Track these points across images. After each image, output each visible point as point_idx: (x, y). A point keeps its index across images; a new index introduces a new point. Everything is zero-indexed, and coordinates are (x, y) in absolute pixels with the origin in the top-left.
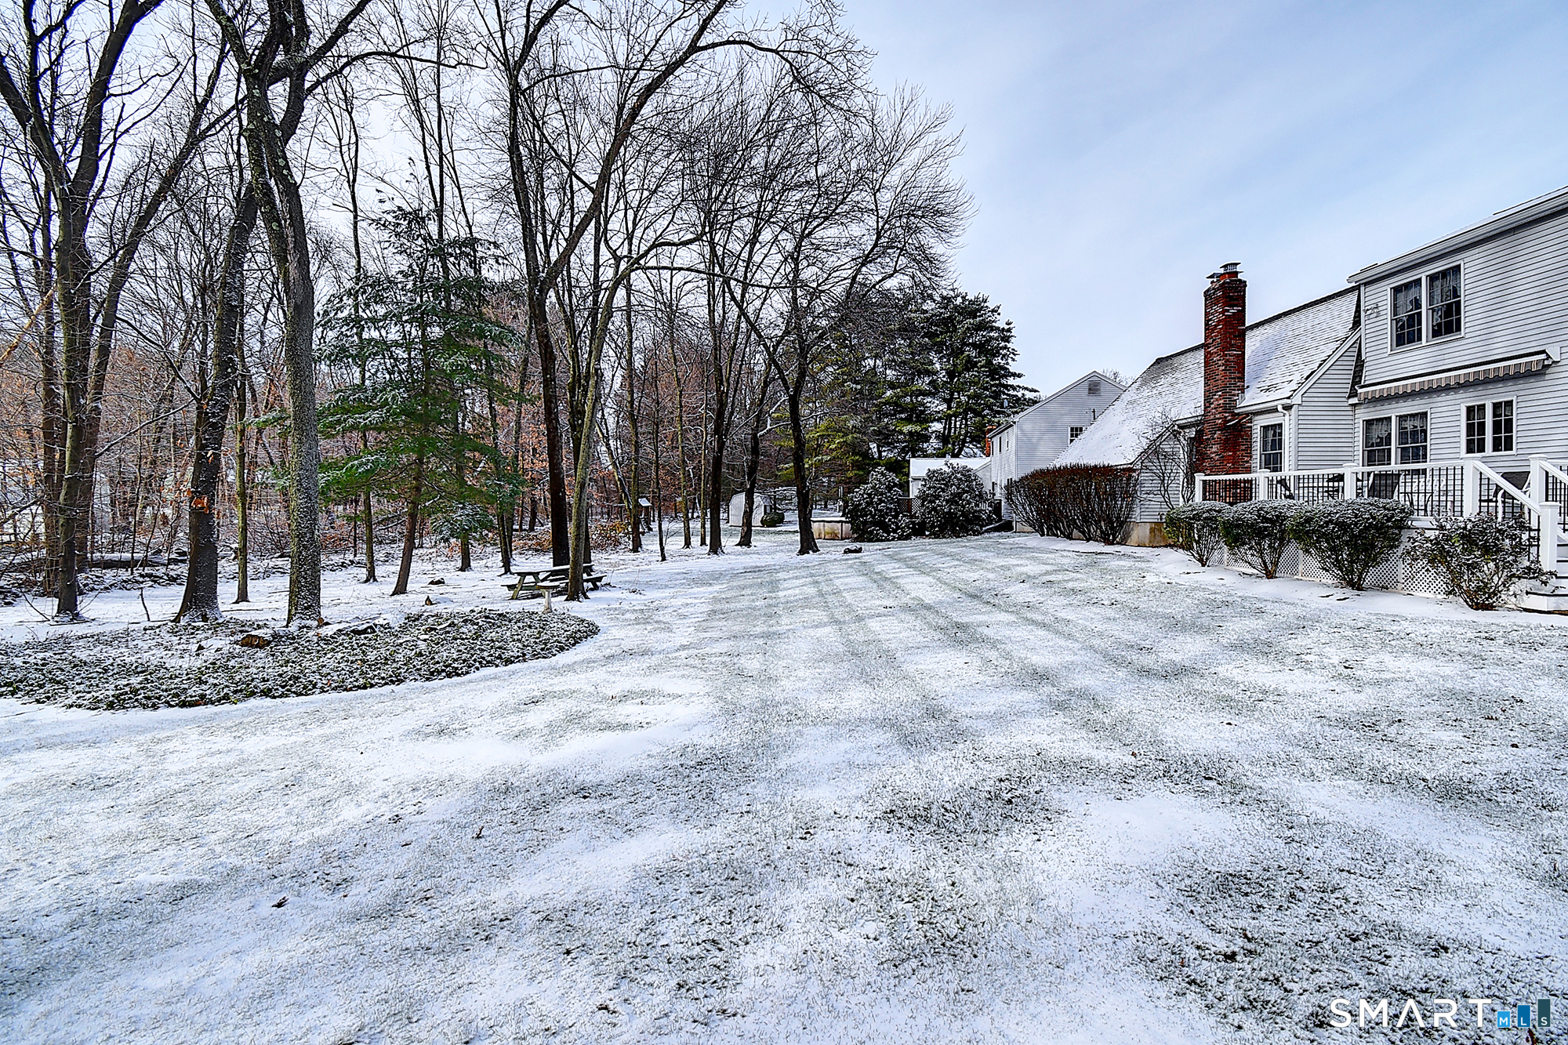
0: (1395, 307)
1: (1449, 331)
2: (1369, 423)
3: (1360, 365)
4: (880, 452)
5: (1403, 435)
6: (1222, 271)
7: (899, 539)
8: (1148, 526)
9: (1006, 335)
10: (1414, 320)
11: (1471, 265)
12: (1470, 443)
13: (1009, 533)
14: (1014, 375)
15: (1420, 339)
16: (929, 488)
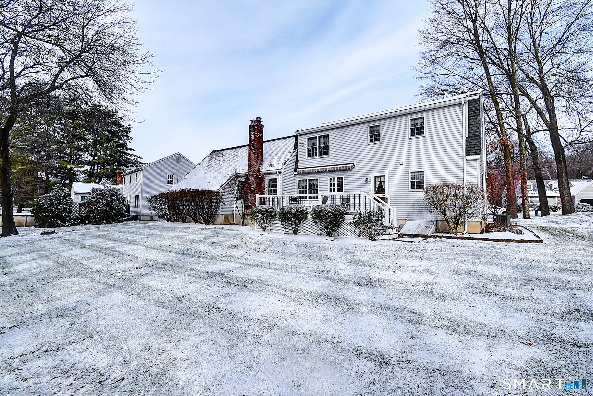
0: (308, 144)
1: (324, 154)
2: (299, 181)
3: (297, 162)
4: (47, 178)
5: (310, 186)
6: (256, 120)
7: (71, 225)
8: (223, 216)
9: (127, 130)
10: (314, 149)
11: (332, 135)
12: (331, 189)
13: (137, 221)
14: (131, 149)
15: (316, 155)
16: (93, 198)
